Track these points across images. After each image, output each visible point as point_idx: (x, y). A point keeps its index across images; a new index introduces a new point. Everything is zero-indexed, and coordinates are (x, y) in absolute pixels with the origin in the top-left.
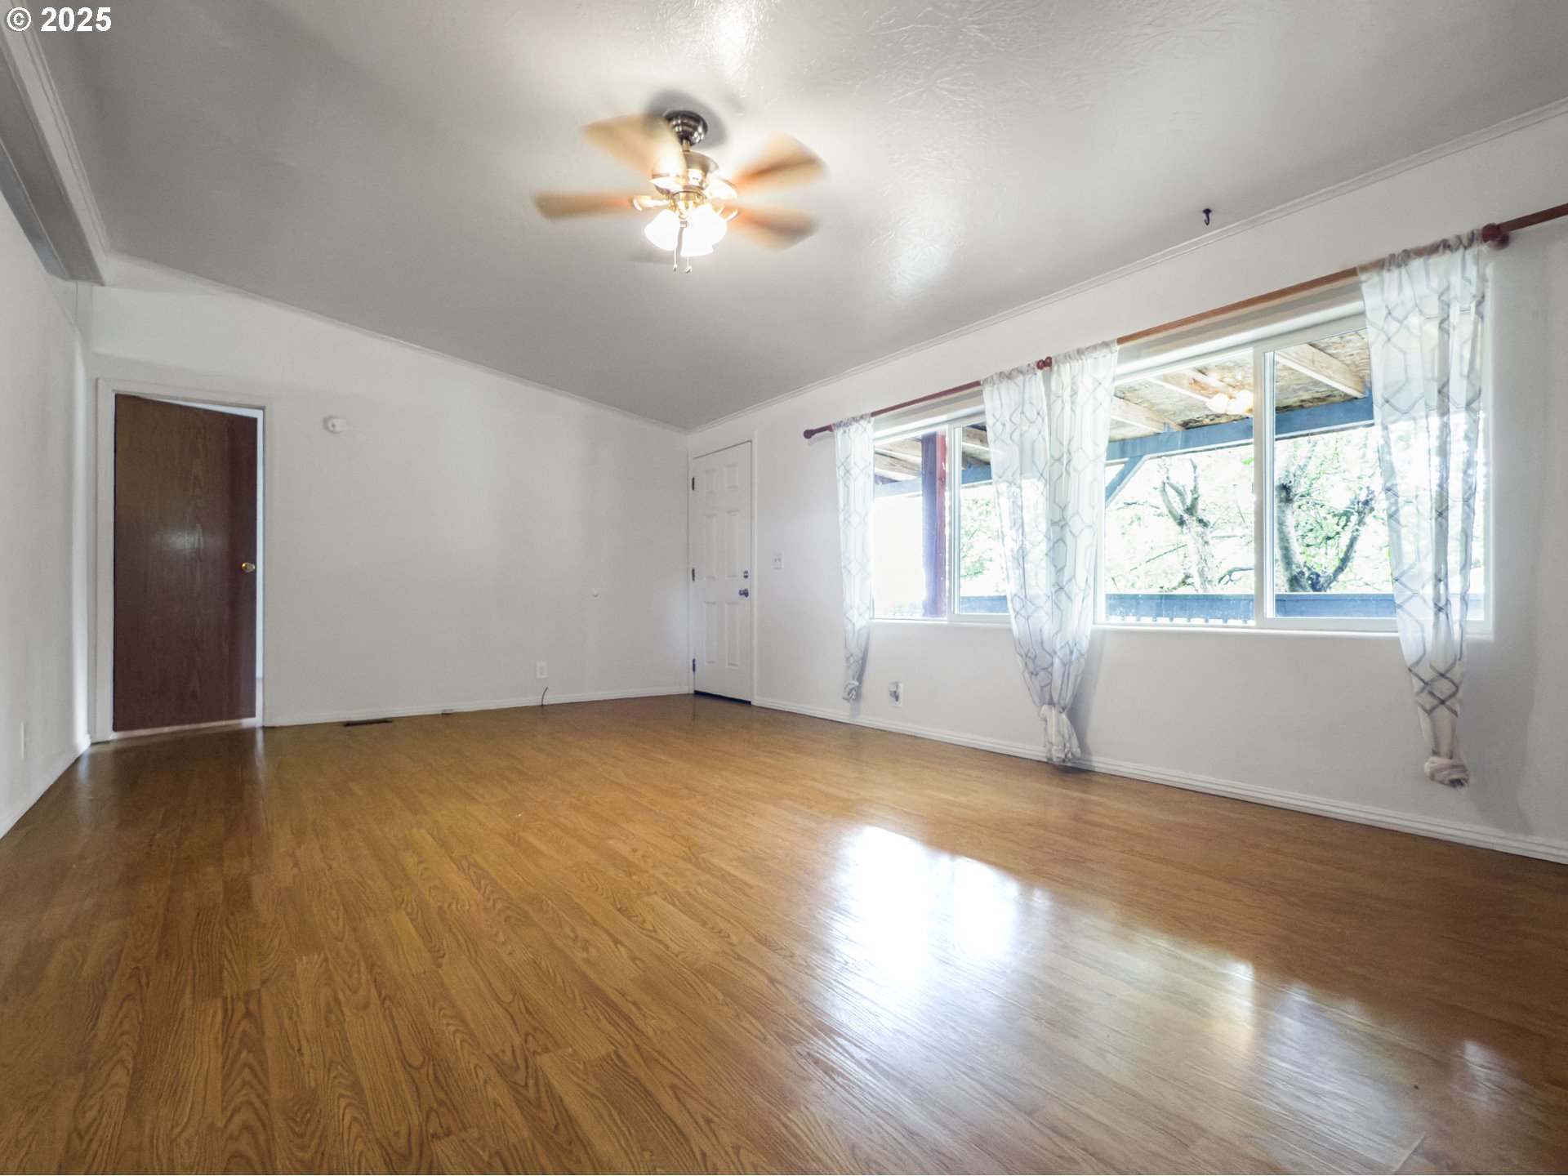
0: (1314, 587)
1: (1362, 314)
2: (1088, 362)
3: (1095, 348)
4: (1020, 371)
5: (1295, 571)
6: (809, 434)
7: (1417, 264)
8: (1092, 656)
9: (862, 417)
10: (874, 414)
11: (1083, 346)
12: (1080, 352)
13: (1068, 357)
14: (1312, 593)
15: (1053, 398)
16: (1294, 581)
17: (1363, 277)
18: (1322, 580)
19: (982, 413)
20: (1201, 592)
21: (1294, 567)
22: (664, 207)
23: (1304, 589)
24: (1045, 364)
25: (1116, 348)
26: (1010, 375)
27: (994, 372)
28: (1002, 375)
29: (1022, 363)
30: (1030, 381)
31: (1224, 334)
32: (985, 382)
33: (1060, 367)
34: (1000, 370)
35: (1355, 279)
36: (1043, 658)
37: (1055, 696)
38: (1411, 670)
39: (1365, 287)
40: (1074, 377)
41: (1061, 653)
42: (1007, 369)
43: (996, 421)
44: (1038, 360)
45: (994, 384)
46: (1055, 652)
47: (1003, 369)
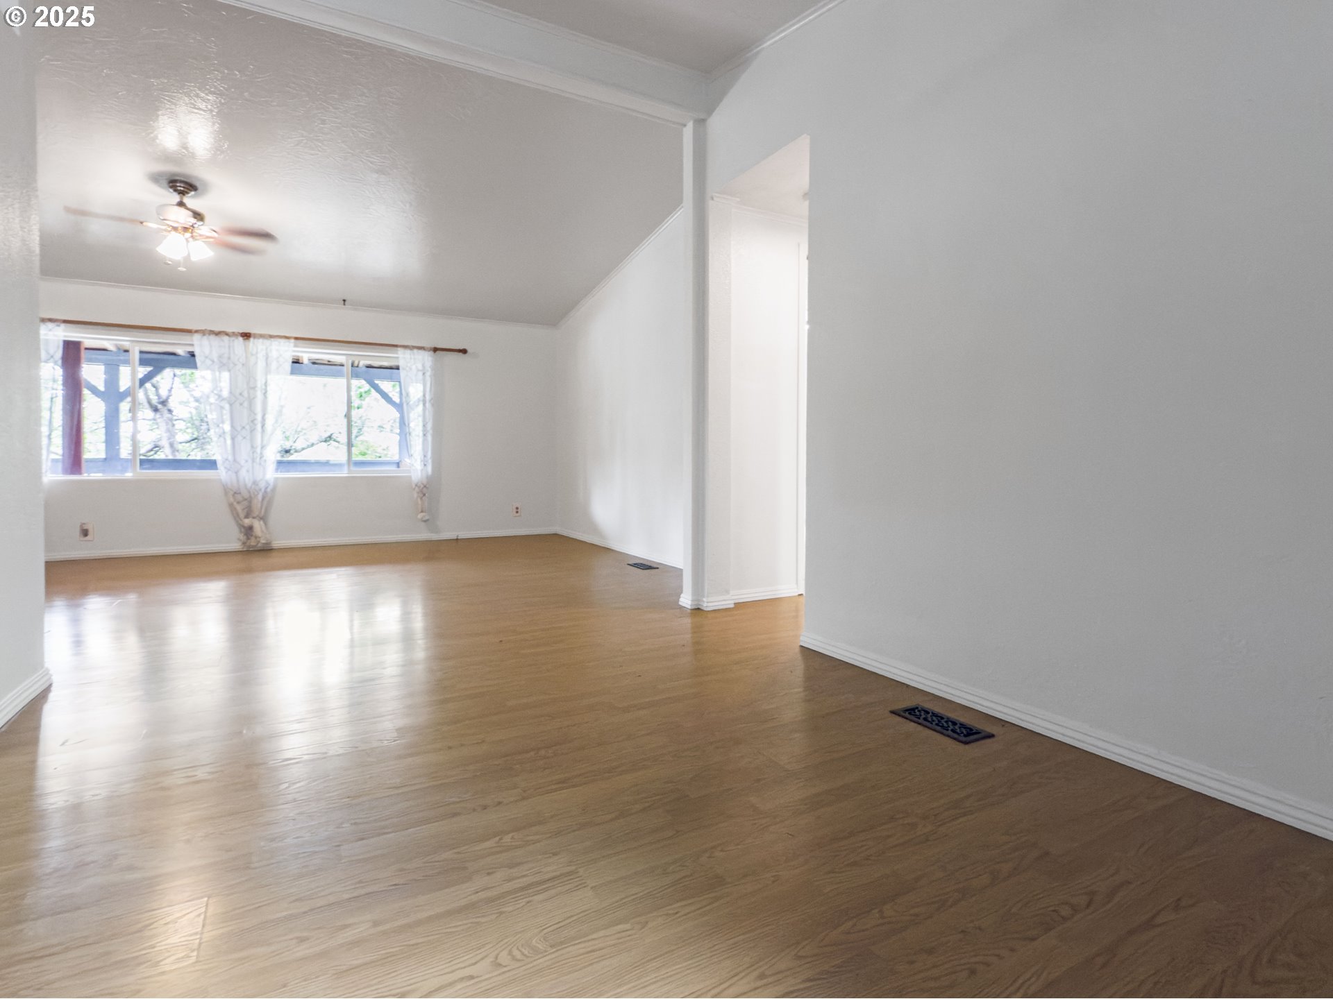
1: (397, 358)
2: (275, 343)
3: (281, 337)
4: (227, 334)
7: (415, 351)
8: (275, 490)
10: (65, 321)
11: (273, 334)
12: (271, 337)
13: (262, 336)
15: (249, 355)
17: (399, 349)
19: (196, 345)
20: (171, 457)
22: (166, 230)
24: (246, 336)
25: (293, 341)
26: (218, 334)
27: (203, 329)
28: (212, 333)
29: (229, 330)
30: (233, 340)
31: (326, 349)
32: (197, 331)
33: (256, 340)
34: (209, 329)
35: (396, 348)
36: (246, 495)
37: (256, 513)
38: (416, 485)
39: (399, 352)
40: (267, 349)
41: (263, 490)
42: (217, 329)
43: (206, 357)
44: (241, 332)
45: (204, 335)
46: (260, 490)
47: (212, 329)
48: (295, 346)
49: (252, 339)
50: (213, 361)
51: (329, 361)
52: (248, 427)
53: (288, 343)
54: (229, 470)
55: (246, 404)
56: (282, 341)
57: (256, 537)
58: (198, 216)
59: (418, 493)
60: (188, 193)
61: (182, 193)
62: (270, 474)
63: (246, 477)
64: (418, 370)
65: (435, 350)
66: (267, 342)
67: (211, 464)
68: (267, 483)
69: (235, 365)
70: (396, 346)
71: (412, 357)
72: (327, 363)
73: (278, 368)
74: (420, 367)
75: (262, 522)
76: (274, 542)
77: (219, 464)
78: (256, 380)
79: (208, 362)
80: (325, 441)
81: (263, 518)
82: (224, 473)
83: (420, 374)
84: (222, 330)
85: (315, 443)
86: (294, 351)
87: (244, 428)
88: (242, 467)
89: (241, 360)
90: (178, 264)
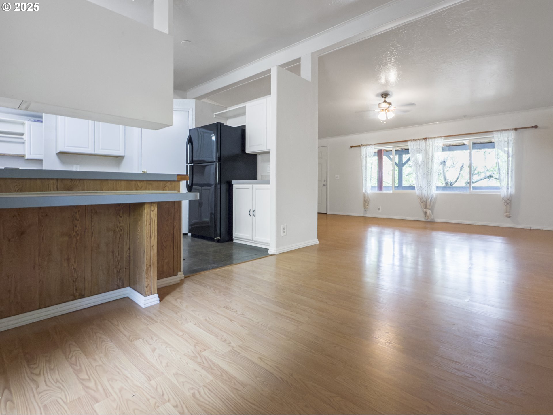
0: (451, 185)
1: (493, 137)
2: (436, 140)
3: (438, 137)
4: (419, 139)
5: (447, 181)
6: (351, 147)
7: (504, 132)
8: (436, 198)
9: (371, 145)
10: (375, 144)
11: (435, 136)
12: (434, 138)
13: (431, 138)
14: (450, 186)
15: (427, 146)
16: (447, 183)
17: (494, 132)
18: (452, 183)
19: (408, 146)
21: (446, 180)
22: (380, 111)
23: (449, 185)
24: (425, 139)
25: (443, 138)
26: (416, 140)
27: (411, 139)
28: (414, 140)
29: (419, 138)
30: (421, 142)
31: (465, 138)
32: (409, 141)
33: (429, 140)
34: (413, 139)
35: (492, 132)
36: (424, 199)
37: (428, 207)
38: (503, 199)
39: (494, 134)
40: (433, 142)
41: (430, 198)
42: (415, 138)
43: (412, 149)
44: (423, 138)
45: (411, 141)
46: (429, 198)
47: (414, 139)
48: (444, 140)
49: (427, 140)
50: (414, 150)
51: (481, 142)
52: (426, 174)
53: (441, 139)
54: (419, 190)
55: (425, 165)
56: (439, 138)
57: (427, 216)
58: (390, 104)
59: (504, 203)
60: (387, 97)
61: (385, 97)
62: (434, 192)
63: (425, 192)
64: (505, 141)
65: (516, 129)
66: (433, 140)
67: (413, 188)
68: (433, 195)
69: (422, 151)
70: (492, 131)
71: (502, 135)
72: (480, 143)
73: (437, 150)
74: (506, 139)
75: (430, 211)
76: (435, 219)
77: (416, 188)
78: (429, 155)
79: (413, 151)
80: (488, 178)
81: (432, 210)
82: (417, 191)
83: (506, 143)
84: (417, 138)
85: (482, 179)
86: (444, 142)
87: (424, 174)
88: (423, 189)
89: (424, 149)
90: (384, 121)
